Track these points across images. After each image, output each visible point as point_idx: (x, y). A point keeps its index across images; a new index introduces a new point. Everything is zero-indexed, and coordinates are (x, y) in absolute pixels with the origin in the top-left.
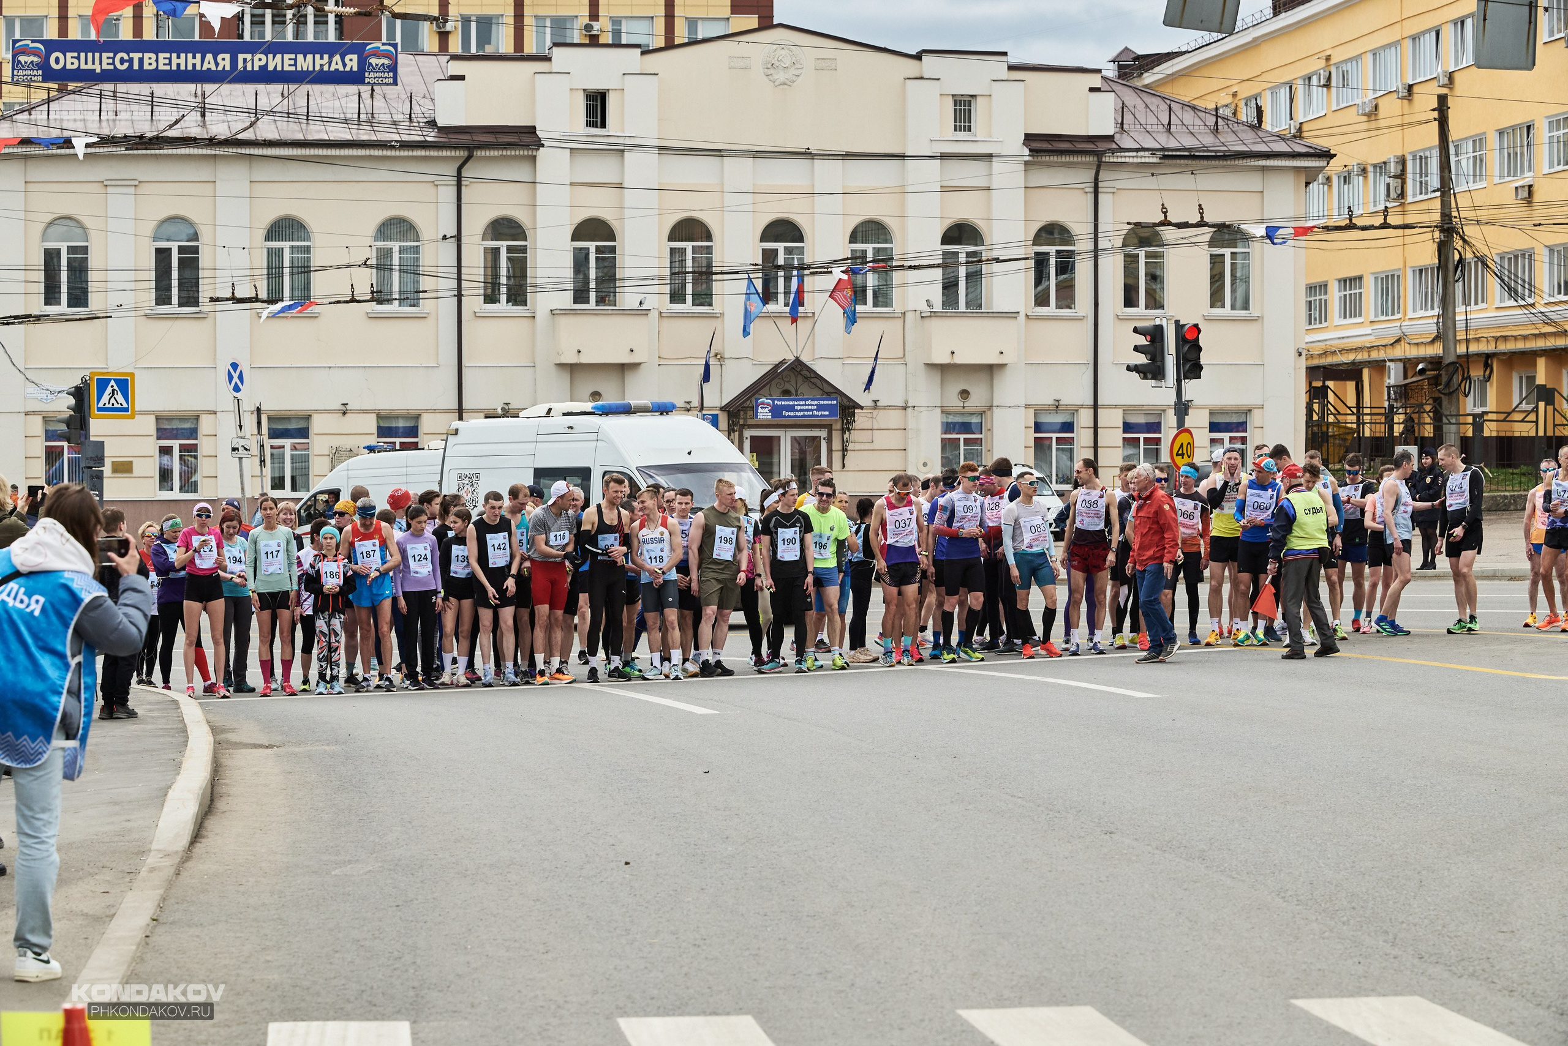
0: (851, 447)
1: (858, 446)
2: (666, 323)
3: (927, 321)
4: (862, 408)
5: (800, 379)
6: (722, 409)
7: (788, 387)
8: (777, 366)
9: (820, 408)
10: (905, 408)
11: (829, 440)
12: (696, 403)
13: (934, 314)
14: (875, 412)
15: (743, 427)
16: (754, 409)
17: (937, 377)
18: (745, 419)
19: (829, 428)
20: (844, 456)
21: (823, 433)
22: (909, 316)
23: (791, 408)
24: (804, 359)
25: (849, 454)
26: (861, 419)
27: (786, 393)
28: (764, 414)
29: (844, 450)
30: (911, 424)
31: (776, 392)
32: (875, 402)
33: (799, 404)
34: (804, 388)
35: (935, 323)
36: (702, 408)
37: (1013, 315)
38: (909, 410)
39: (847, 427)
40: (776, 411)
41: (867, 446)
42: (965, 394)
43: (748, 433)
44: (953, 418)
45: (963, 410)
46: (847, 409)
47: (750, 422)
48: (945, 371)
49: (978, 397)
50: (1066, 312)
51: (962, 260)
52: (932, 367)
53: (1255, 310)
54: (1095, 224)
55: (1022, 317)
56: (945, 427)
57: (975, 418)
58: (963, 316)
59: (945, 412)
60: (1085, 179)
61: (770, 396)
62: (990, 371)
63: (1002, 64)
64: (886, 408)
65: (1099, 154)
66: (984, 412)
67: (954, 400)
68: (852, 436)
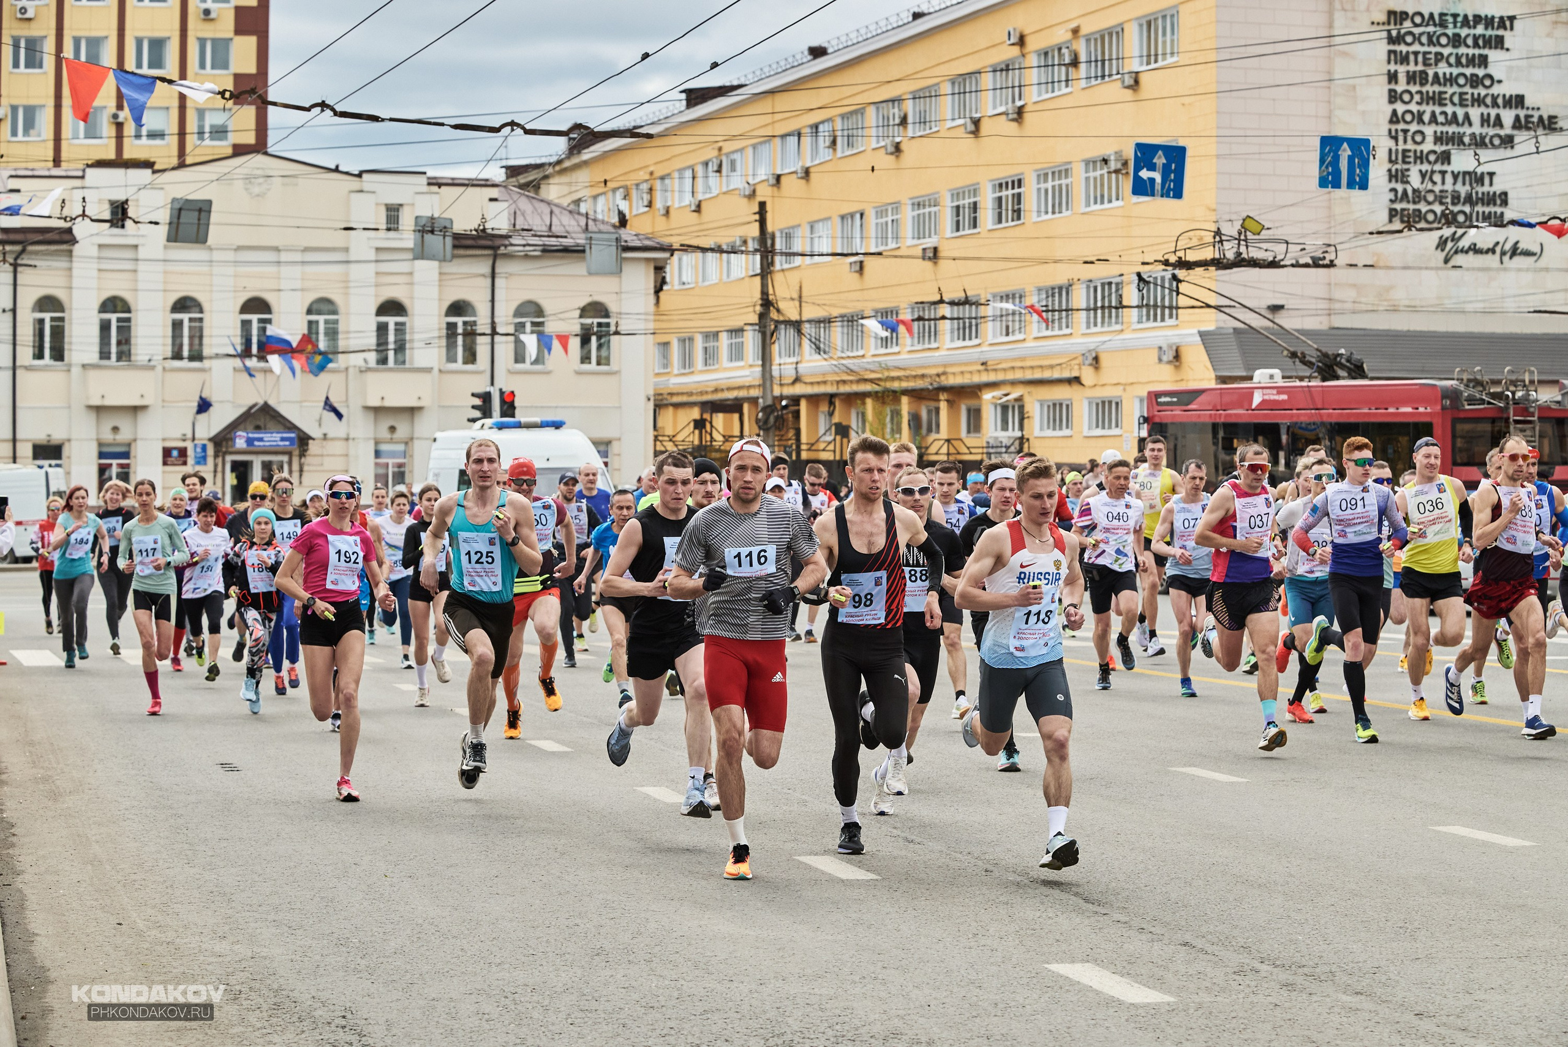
0: (306, 468)
1: (311, 468)
2: (168, 375)
3: (364, 375)
4: (313, 439)
5: (268, 417)
6: (210, 440)
7: (258, 423)
8: (251, 408)
9: (283, 439)
10: (347, 439)
11: (290, 463)
12: (190, 435)
13: (369, 369)
14: (325, 443)
15: (225, 453)
16: (233, 440)
17: (371, 415)
18: (227, 447)
19: (290, 454)
20: (301, 476)
21: (285, 458)
22: (351, 370)
23: (261, 440)
24: (271, 403)
25: (305, 475)
26: (313, 447)
27: (258, 428)
28: (240, 443)
29: (301, 471)
30: (352, 452)
31: (250, 427)
32: (325, 435)
33: (267, 437)
34: (271, 424)
35: (370, 376)
36: (194, 439)
37: (429, 370)
38: (350, 442)
39: (303, 454)
40: (250, 442)
41: (319, 468)
42: (392, 429)
43: (229, 458)
44: (384, 447)
45: (391, 441)
46: (303, 440)
47: (230, 450)
48: (378, 411)
49: (402, 432)
50: (470, 367)
51: (391, 327)
52: (367, 408)
53: (614, 365)
54: (493, 301)
55: (436, 370)
56: (378, 454)
57: (401, 447)
58: (391, 370)
59: (377, 443)
60: (484, 267)
61: (245, 430)
62: (412, 412)
63: (423, 180)
64: (333, 439)
65: (495, 248)
66: (407, 442)
67: (384, 434)
68: (308, 460)
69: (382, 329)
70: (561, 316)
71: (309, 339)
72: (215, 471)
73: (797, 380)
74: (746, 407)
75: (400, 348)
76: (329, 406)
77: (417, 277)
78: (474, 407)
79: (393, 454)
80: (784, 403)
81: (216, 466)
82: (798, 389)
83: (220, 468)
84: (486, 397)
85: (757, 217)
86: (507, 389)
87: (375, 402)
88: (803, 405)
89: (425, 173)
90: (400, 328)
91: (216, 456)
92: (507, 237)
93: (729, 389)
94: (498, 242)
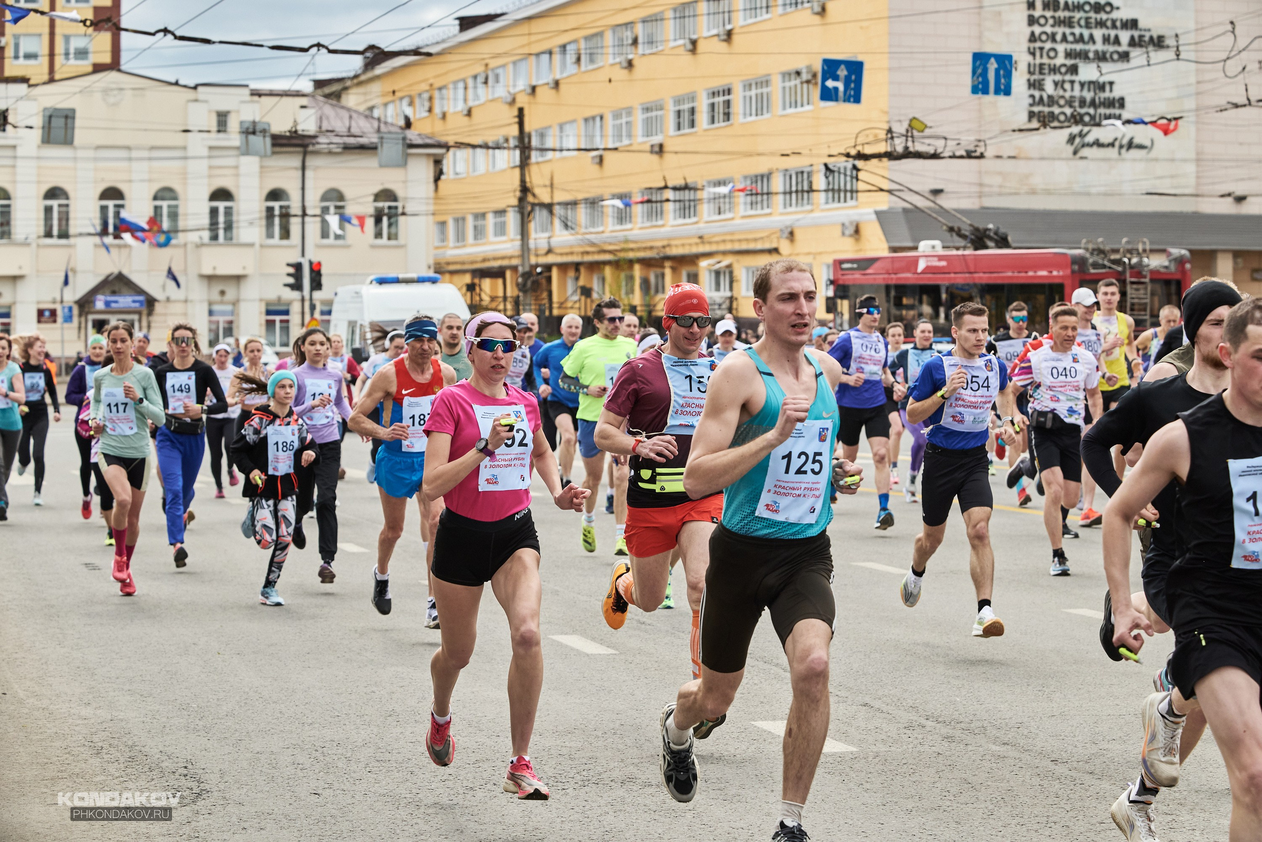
0: (153, 325)
1: (157, 325)
2: (41, 250)
3: (200, 249)
4: (159, 301)
5: (122, 284)
6: (75, 302)
7: (114, 288)
8: (108, 276)
9: (134, 302)
10: (185, 302)
11: (140, 321)
12: (59, 299)
13: (203, 245)
14: (168, 304)
15: (88, 313)
16: (94, 302)
17: (205, 282)
18: (89, 308)
19: (139, 313)
21: (135, 317)
22: (189, 246)
23: (116, 302)
24: (125, 272)
26: (158, 307)
27: (114, 293)
28: (100, 305)
29: (149, 326)
30: (190, 310)
31: (108, 292)
32: (167, 298)
33: (121, 299)
34: (124, 290)
35: (204, 250)
36: (62, 302)
37: (252, 245)
38: (189, 303)
39: (150, 312)
40: (107, 304)
41: (163, 325)
42: (223, 293)
43: (91, 317)
44: (216, 308)
45: (222, 302)
46: (151, 303)
47: (92, 310)
48: (211, 279)
49: (231, 295)
50: (285, 242)
51: (221, 211)
52: (202, 276)
53: (401, 240)
54: (303, 189)
55: (257, 246)
56: (211, 313)
57: (229, 308)
58: (221, 245)
59: (210, 304)
60: (296, 161)
61: (103, 294)
62: (238, 279)
63: (246, 91)
64: (175, 301)
65: (305, 146)
66: (235, 303)
67: (216, 296)
68: (154, 318)
69: (214, 212)
70: (361, 200)
71: (154, 221)
72: (80, 328)
73: (550, 251)
74: (508, 274)
75: (229, 227)
76: (172, 276)
77: (243, 170)
78: (289, 275)
79: (223, 313)
80: (539, 270)
81: (80, 323)
82: (551, 259)
83: (83, 325)
84: (298, 267)
85: (517, 120)
86: (315, 260)
87: (208, 271)
88: (555, 273)
89: (247, 86)
90: (228, 211)
91: (80, 315)
92: (315, 137)
93: (495, 259)
94: (307, 141)
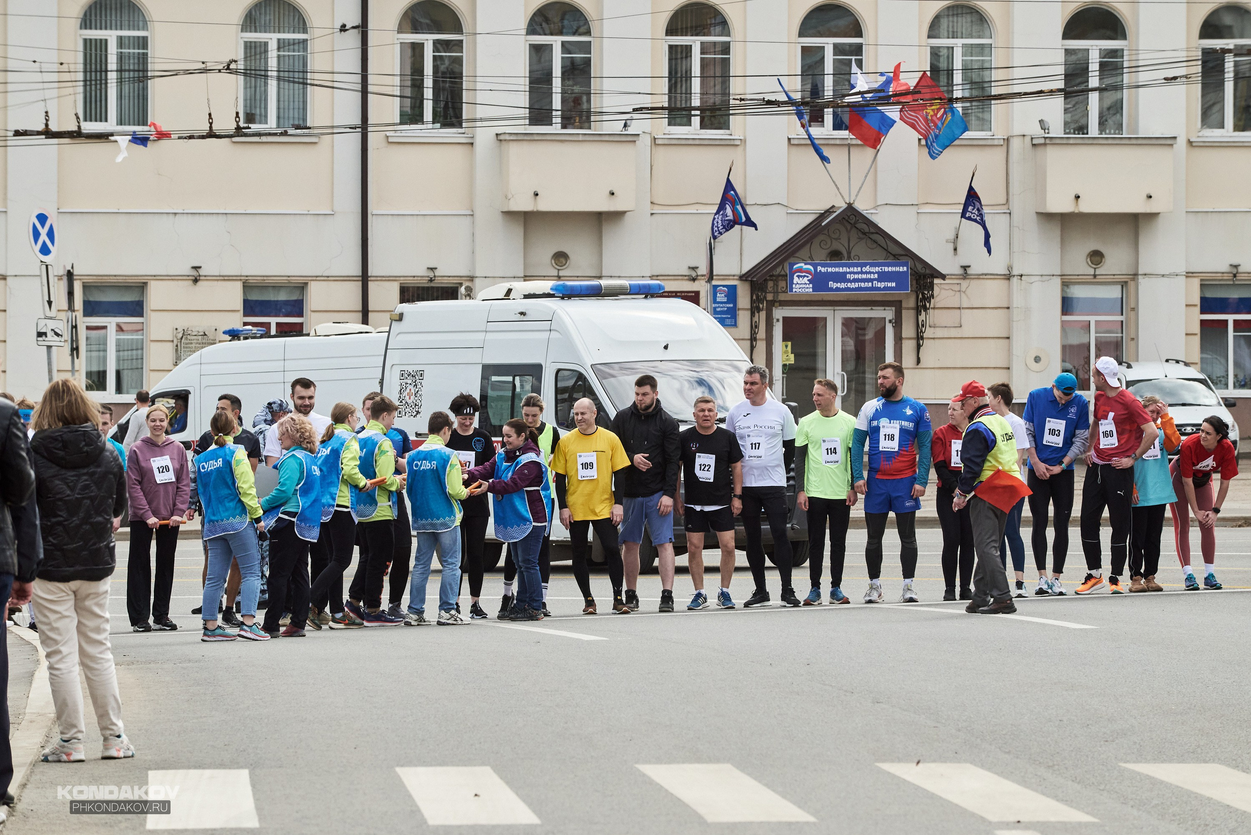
0: (928, 333)
1: (939, 333)
2: (661, 152)
3: (1040, 150)
4: (943, 277)
5: (854, 234)
6: (743, 278)
7: (836, 246)
8: (822, 216)
9: (883, 277)
10: (1008, 277)
11: (898, 323)
12: (703, 270)
13: (1049, 141)
14: (964, 284)
15: (772, 304)
16: (787, 278)
17: (1056, 232)
18: (776, 293)
19: (897, 305)
20: (919, 347)
21: (888, 314)
22: (1015, 144)
23: (841, 277)
24: (861, 206)
25: (927, 344)
26: (942, 292)
27: (835, 255)
28: (801, 285)
29: (919, 338)
30: (1017, 301)
31: (821, 254)
32: (965, 268)
33: (852, 271)
34: (859, 248)
35: (1052, 154)
36: (711, 277)
37: (1168, 142)
38: (1015, 280)
39: (923, 304)
40: (819, 282)
41: (953, 333)
42: (1096, 257)
43: (779, 313)
44: (1078, 292)
45: (1094, 280)
46: (924, 277)
47: (784, 296)
48: (1068, 222)
49: (1116, 261)
51: (1094, 61)
52: (1047, 217)
55: (1181, 142)
56: (1067, 305)
57: (1114, 292)
58: (1093, 143)
59: (1065, 284)
61: (809, 259)
62: (1134, 222)
64: (980, 276)
66: (1125, 281)
67: (1081, 266)
68: (933, 317)
69: (1075, 63)
71: (933, 80)
72: (753, 339)
79: (1095, 306)
81: (754, 327)
83: (762, 333)
87: (1061, 204)
90: (1111, 62)
91: (754, 310)
